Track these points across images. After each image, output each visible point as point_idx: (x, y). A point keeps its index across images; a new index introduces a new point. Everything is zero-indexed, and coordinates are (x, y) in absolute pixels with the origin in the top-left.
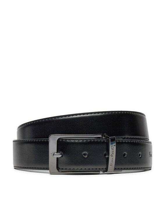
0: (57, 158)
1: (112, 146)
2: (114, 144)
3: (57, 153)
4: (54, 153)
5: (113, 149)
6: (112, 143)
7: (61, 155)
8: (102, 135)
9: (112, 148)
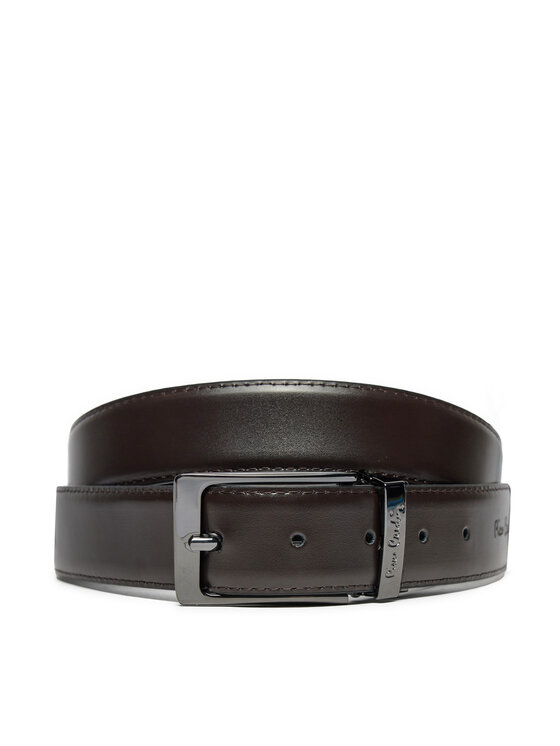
0: (202, 553)
1: (392, 512)
2: (399, 507)
3: (201, 536)
4: (192, 537)
5: (396, 522)
6: (392, 501)
7: (215, 545)
8: (358, 476)
9: (394, 519)
